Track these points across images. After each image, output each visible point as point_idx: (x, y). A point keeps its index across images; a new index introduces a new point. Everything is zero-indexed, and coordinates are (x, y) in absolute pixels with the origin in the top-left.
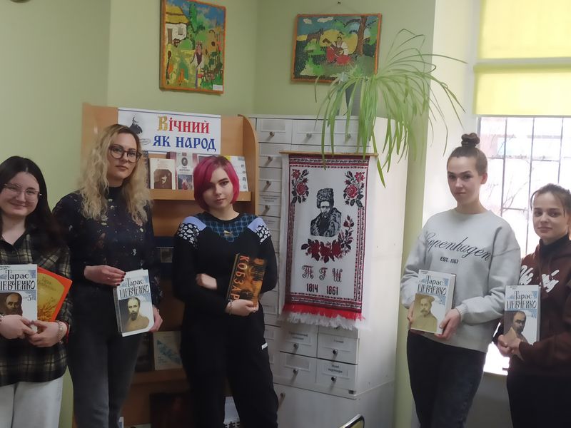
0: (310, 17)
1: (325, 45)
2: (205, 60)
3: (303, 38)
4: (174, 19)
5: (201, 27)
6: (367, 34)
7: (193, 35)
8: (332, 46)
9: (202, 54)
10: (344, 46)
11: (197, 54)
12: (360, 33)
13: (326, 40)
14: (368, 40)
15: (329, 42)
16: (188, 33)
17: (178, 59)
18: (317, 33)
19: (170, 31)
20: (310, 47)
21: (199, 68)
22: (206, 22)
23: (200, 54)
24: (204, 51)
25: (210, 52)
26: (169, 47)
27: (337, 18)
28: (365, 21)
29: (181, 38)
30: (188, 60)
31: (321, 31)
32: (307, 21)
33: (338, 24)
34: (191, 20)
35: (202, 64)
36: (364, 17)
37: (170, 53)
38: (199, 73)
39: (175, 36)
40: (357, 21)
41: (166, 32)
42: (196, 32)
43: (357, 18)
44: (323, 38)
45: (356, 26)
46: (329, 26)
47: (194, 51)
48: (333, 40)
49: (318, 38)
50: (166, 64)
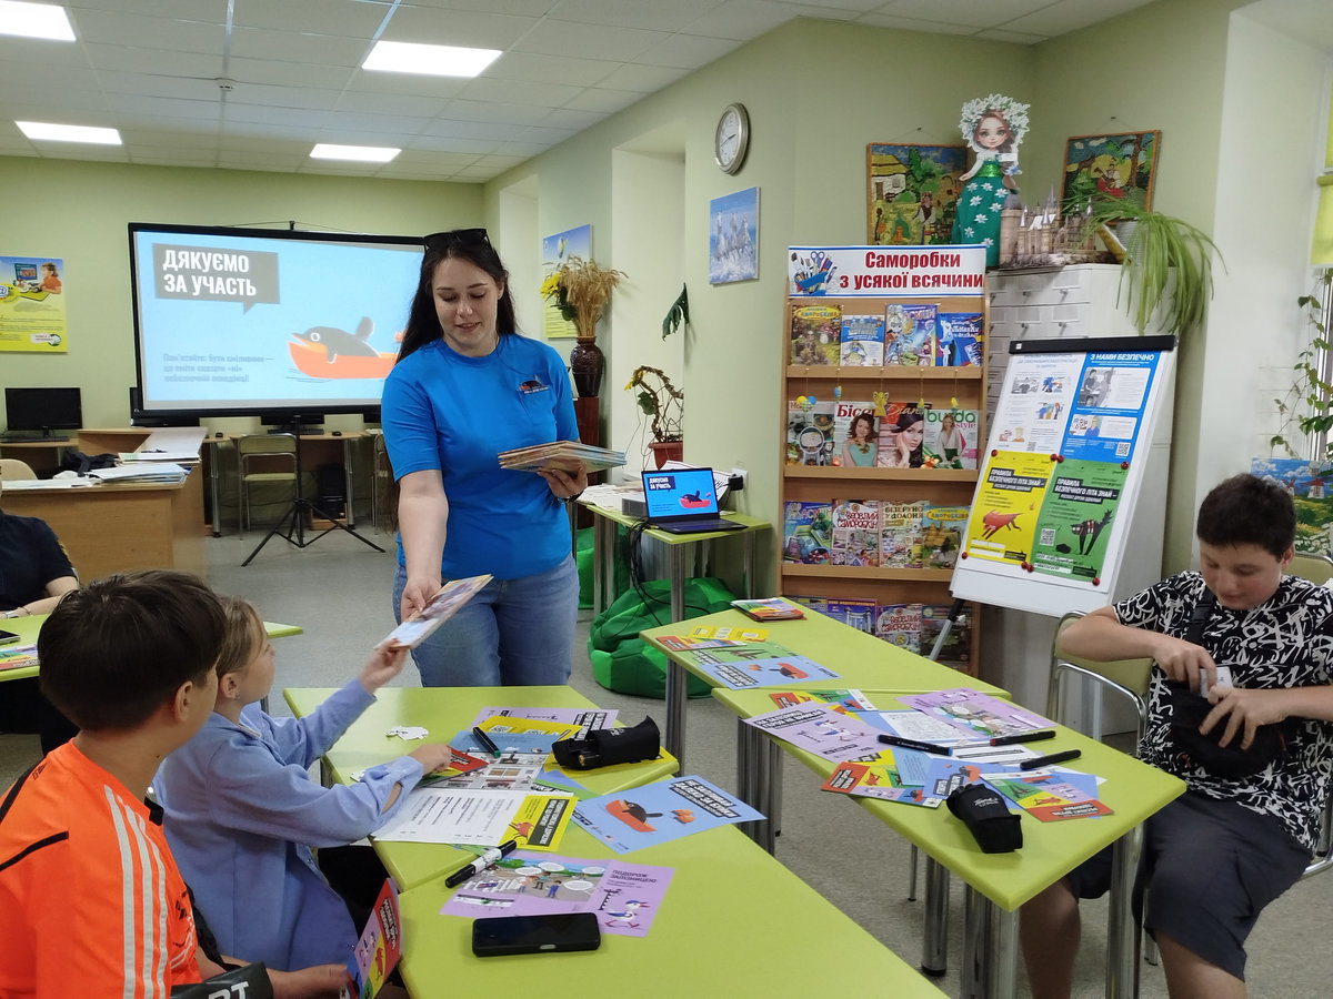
0: (1081, 140)
1: (1096, 175)
2: (936, 213)
3: (1074, 167)
4: (884, 170)
5: (930, 175)
6: (1142, 159)
7: (917, 185)
8: (1104, 176)
9: (931, 207)
10: (1116, 175)
11: (924, 207)
12: (1134, 157)
13: (1097, 170)
14: (1142, 167)
15: (1100, 171)
16: (907, 184)
17: (893, 216)
18: (1088, 159)
19: (879, 185)
20: (1082, 179)
21: (927, 223)
22: (937, 168)
23: (928, 206)
24: (934, 202)
25: (945, 202)
26: (880, 204)
27: (1111, 138)
28: (1141, 141)
29: (897, 191)
30: (908, 217)
31: (1093, 158)
32: (1079, 145)
33: (1111, 147)
34: (913, 168)
35: (932, 219)
36: (1139, 136)
37: (879, 211)
38: (927, 229)
39: (887, 189)
40: (1131, 141)
41: (873, 187)
42: (922, 181)
43: (1132, 138)
44: (1094, 166)
45: (1129, 149)
46: (1101, 150)
47: (920, 204)
48: (1104, 168)
49: (1089, 166)
50: (874, 225)
